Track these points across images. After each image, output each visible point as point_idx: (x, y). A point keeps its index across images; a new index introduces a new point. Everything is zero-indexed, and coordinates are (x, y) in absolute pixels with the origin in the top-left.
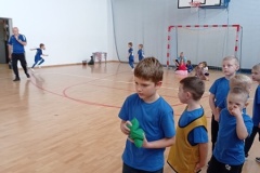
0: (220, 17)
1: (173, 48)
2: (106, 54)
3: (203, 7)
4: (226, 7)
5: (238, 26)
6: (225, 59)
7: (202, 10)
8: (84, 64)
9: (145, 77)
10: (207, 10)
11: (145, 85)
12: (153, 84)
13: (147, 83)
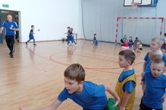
0: (151, 12)
1: (120, 32)
2: (77, 35)
3: (140, 6)
4: (155, 6)
5: (162, 19)
6: (153, 40)
7: (139, 8)
8: (63, 40)
9: (71, 78)
10: (143, 8)
11: (71, 84)
12: (76, 83)
13: (72, 81)
